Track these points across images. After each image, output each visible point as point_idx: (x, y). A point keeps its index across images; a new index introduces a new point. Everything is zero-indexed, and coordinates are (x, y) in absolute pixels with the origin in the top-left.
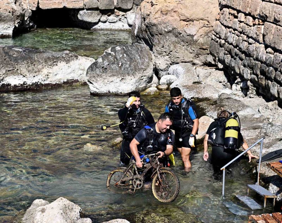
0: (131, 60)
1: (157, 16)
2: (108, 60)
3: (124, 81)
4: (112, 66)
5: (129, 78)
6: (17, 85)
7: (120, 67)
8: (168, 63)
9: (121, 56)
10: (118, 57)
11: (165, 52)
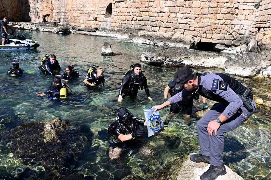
0: (251, 59)
1: (267, 40)
2: (238, 58)
3: (244, 70)
4: (240, 61)
5: (248, 68)
6: (188, 65)
7: (244, 62)
8: (268, 65)
9: (245, 57)
10: (244, 57)
11: (268, 59)
